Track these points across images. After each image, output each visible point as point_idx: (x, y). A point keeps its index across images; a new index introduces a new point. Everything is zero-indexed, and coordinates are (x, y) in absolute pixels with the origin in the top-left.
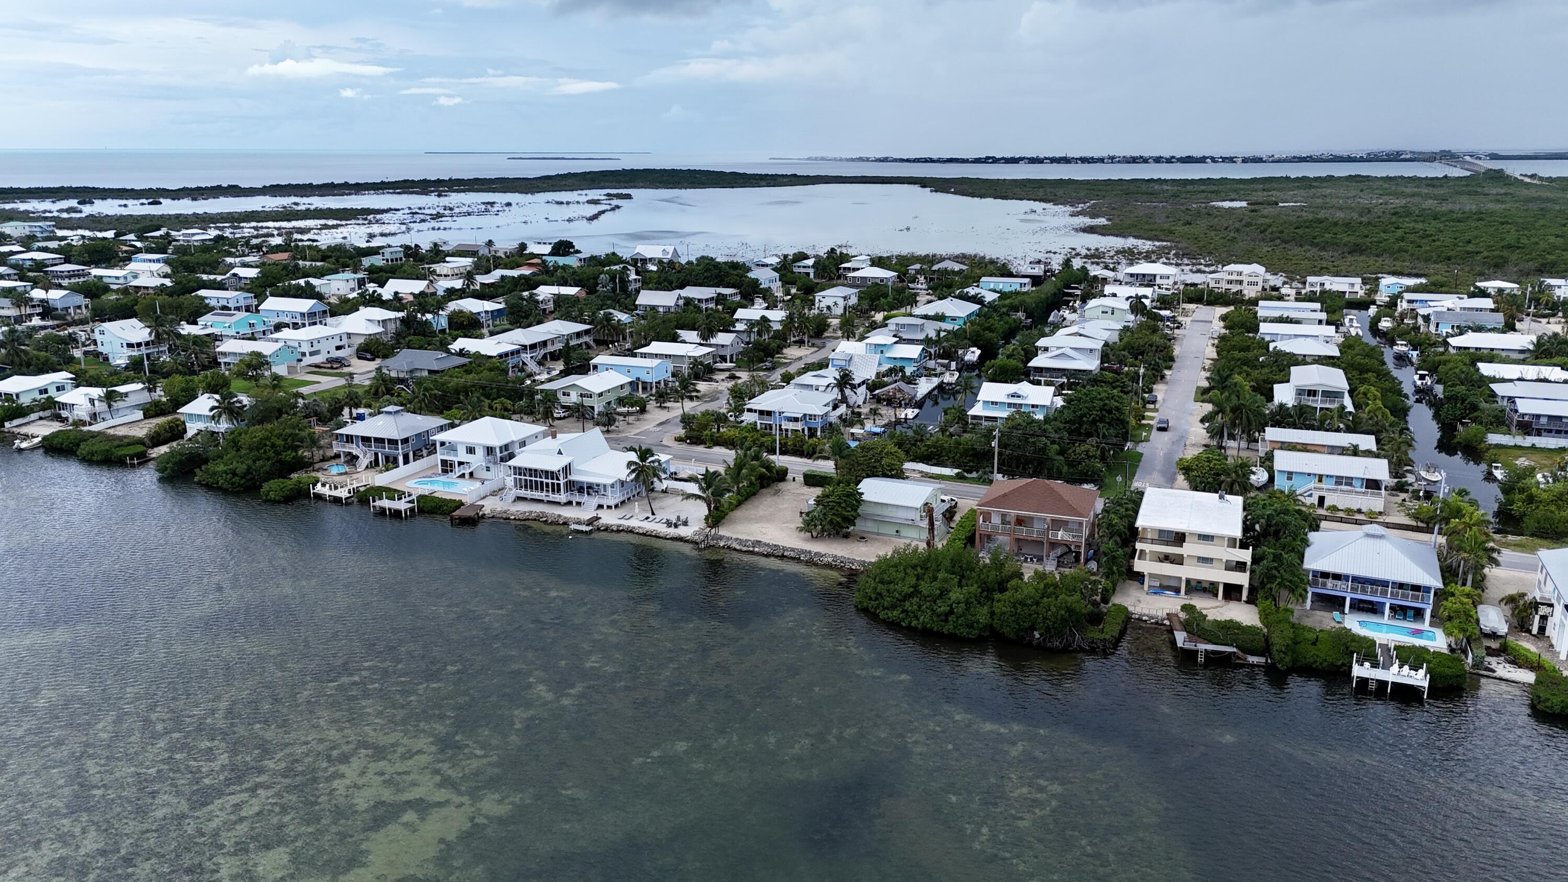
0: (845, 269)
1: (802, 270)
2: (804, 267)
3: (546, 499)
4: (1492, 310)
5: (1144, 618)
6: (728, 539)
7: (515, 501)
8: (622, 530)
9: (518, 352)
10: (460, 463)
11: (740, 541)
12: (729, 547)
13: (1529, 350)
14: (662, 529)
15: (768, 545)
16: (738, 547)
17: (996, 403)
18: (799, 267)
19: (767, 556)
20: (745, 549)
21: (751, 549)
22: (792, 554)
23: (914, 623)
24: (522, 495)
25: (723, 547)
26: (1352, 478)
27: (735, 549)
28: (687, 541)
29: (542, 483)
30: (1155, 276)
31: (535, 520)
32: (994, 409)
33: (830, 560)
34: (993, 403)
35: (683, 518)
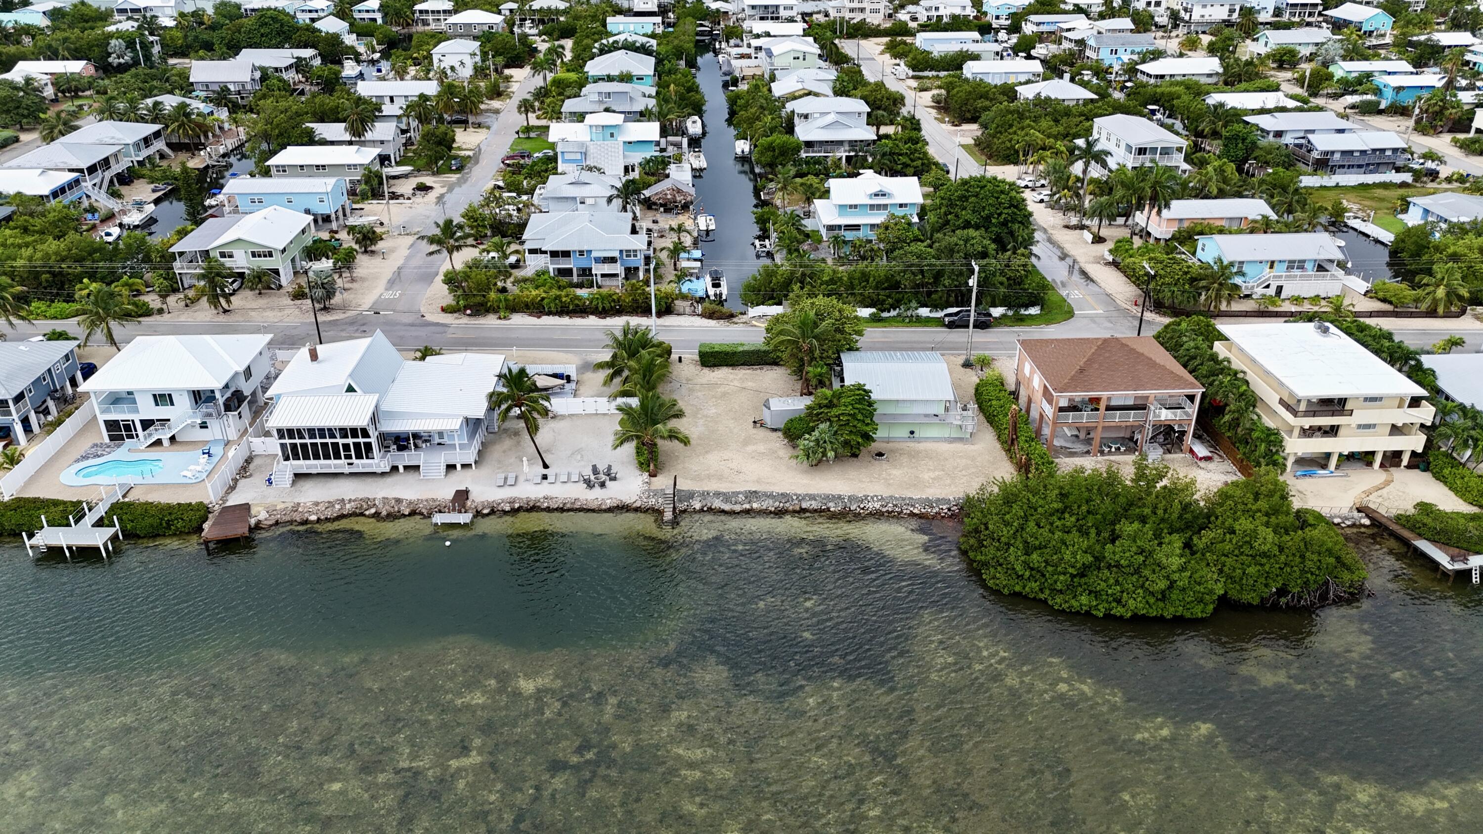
0: (421, 12)
1: (366, 16)
2: (368, 11)
3: (347, 470)
4: (1131, 31)
5: (1336, 521)
6: (705, 495)
7: (294, 483)
8: (519, 509)
9: (77, 182)
10: (147, 424)
11: (727, 497)
12: (710, 510)
13: (1217, 74)
14: (579, 494)
15: (770, 496)
16: (727, 507)
17: (856, 206)
18: (360, 11)
19: (779, 513)
20: (738, 508)
21: (747, 506)
22: (814, 505)
23: (1118, 611)
24: (305, 471)
25: (702, 510)
26: (1304, 261)
27: (723, 512)
28: (637, 510)
29: (335, 445)
30: (777, 7)
31: (354, 514)
32: (855, 215)
33: (877, 505)
34: (851, 206)
35: (602, 467)
